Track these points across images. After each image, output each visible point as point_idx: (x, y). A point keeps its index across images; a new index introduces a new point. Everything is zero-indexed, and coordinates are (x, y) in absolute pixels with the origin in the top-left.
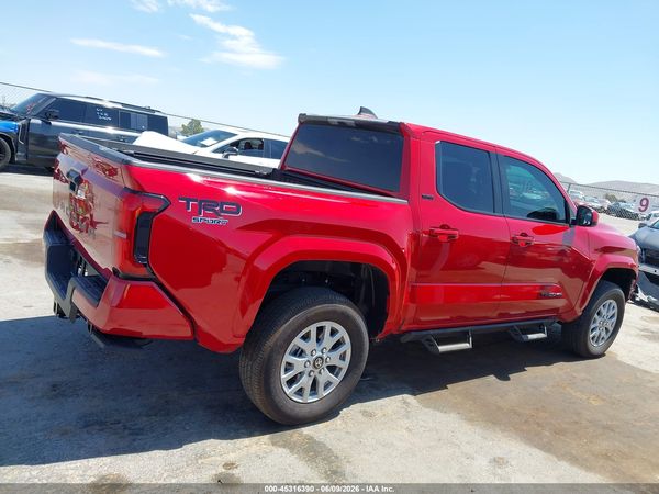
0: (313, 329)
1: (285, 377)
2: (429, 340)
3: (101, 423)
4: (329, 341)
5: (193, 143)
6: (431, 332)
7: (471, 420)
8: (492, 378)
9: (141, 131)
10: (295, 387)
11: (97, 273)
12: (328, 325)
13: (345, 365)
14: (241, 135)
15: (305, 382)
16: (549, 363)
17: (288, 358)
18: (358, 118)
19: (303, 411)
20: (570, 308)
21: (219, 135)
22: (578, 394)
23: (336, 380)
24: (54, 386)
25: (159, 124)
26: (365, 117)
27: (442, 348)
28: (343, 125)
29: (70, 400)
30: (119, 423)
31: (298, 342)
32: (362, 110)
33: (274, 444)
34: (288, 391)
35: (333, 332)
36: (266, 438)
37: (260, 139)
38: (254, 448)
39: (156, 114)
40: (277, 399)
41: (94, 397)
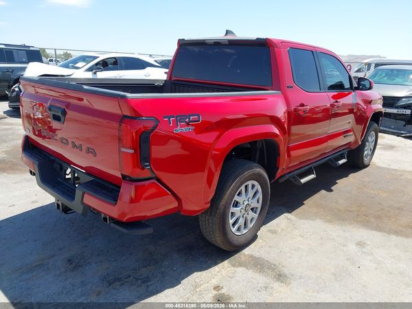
0: (243, 188)
1: (231, 221)
2: (294, 177)
3: (119, 280)
4: (251, 193)
5: (66, 66)
6: (295, 172)
7: (330, 221)
8: (323, 192)
9: (28, 63)
10: (236, 226)
11: (91, 179)
12: (250, 183)
13: (259, 206)
14: (102, 57)
15: (241, 221)
16: (347, 176)
17: (233, 209)
18: (224, 38)
19: (242, 241)
20: (356, 141)
21: (85, 59)
22: (372, 191)
23: (256, 216)
24: (69, 260)
25: (35, 55)
26: (230, 37)
27: (303, 181)
28: (217, 44)
29: (87, 268)
30: (130, 276)
31: (236, 198)
32: (228, 32)
33: (234, 266)
34: (234, 230)
35: (253, 186)
36: (226, 263)
37: (115, 58)
38: (224, 272)
39: (31, 49)
40: (229, 237)
41: (101, 262)
